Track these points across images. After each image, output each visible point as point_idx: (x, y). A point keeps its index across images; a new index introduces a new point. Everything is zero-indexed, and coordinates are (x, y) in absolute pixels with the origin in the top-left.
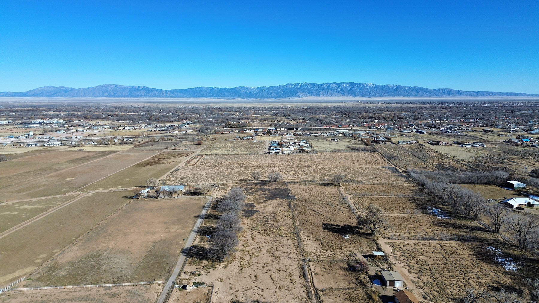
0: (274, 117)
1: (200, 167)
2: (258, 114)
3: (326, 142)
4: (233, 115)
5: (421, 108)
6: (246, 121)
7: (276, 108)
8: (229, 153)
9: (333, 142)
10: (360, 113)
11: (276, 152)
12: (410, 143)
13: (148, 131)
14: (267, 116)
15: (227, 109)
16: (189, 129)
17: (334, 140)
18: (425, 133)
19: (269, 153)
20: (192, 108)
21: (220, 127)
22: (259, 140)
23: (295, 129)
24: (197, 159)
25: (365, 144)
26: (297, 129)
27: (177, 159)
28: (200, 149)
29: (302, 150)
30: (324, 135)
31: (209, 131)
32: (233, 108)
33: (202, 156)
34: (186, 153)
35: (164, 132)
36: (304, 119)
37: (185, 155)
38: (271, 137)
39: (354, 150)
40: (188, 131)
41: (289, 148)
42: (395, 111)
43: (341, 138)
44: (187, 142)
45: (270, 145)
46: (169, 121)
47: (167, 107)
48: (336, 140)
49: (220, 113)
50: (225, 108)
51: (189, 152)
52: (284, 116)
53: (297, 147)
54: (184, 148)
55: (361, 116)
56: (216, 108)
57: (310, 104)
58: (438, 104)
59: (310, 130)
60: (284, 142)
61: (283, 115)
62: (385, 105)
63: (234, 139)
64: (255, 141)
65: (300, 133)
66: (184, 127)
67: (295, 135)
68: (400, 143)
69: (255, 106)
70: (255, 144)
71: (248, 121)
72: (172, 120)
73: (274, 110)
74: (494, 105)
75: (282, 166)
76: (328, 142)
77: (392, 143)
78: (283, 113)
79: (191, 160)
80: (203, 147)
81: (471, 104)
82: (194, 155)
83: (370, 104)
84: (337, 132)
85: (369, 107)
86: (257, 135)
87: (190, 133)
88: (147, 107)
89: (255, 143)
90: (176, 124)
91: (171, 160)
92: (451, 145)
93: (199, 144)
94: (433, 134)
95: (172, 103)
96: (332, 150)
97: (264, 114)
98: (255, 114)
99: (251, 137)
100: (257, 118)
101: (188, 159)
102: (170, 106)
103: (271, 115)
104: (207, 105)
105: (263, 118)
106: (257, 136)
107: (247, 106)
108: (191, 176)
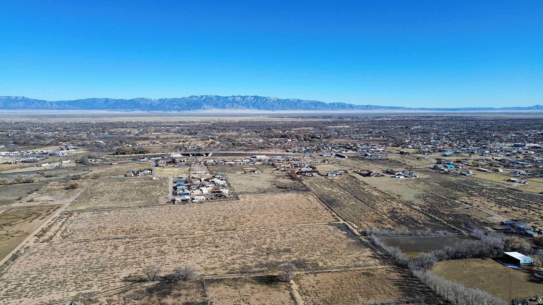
0: (179, 135)
1: (60, 246)
2: (159, 131)
3: (246, 176)
4: (130, 133)
5: (324, 123)
6: (144, 142)
7: (180, 122)
8: (114, 205)
9: (253, 174)
10: (270, 129)
11: (183, 200)
12: (339, 174)
13: (5, 163)
14: (171, 135)
15: (123, 125)
16: (67, 158)
17: (254, 172)
18: (346, 157)
19: (174, 201)
20: (80, 123)
21: (110, 153)
22: (159, 176)
23: (205, 155)
24: (60, 223)
25: (291, 177)
26: (207, 155)
27: (25, 226)
28: (71, 200)
29: (217, 195)
30: (240, 164)
31: (93, 160)
32: (131, 123)
33: (71, 214)
34: (47, 209)
35: (28, 164)
36: (213, 138)
37: (44, 213)
38: (176, 169)
39: (282, 190)
40: (64, 162)
41: (201, 190)
42: (302, 127)
43: (260, 167)
44: (57, 183)
45: (175, 185)
46: (43, 145)
47: (47, 122)
48: (256, 172)
49: (113, 130)
50: (121, 123)
51: (52, 207)
52: (190, 134)
53: (211, 187)
54: (46, 198)
55: (272, 134)
56: (110, 123)
57: (217, 117)
58: (338, 118)
59: (223, 156)
60: (193, 177)
61: (189, 132)
62: (290, 120)
63: (126, 176)
64: (154, 178)
65: (212, 161)
66: (61, 154)
67: (205, 164)
68: (329, 175)
69: (156, 120)
70: (155, 183)
71: (147, 142)
72: (48, 142)
73: (179, 126)
74: (385, 119)
75: (193, 234)
76: (248, 176)
77: (320, 174)
78: (189, 130)
79: (49, 227)
80: (78, 193)
81: (366, 118)
82: (57, 214)
83: (275, 118)
84: (254, 157)
85: (276, 122)
86: (157, 166)
87: (66, 165)
88: (23, 122)
89: (155, 180)
90: (50, 150)
91: (16, 228)
92: (382, 175)
93: (73, 187)
94: (354, 158)
95: (57, 117)
96: (256, 190)
97: (167, 131)
98: (155, 132)
99: (149, 171)
100: (158, 138)
101: (44, 226)
102: (53, 121)
103: (175, 132)
104: (100, 119)
105: (165, 137)
106: (158, 168)
107: (147, 121)
108: (34, 274)
